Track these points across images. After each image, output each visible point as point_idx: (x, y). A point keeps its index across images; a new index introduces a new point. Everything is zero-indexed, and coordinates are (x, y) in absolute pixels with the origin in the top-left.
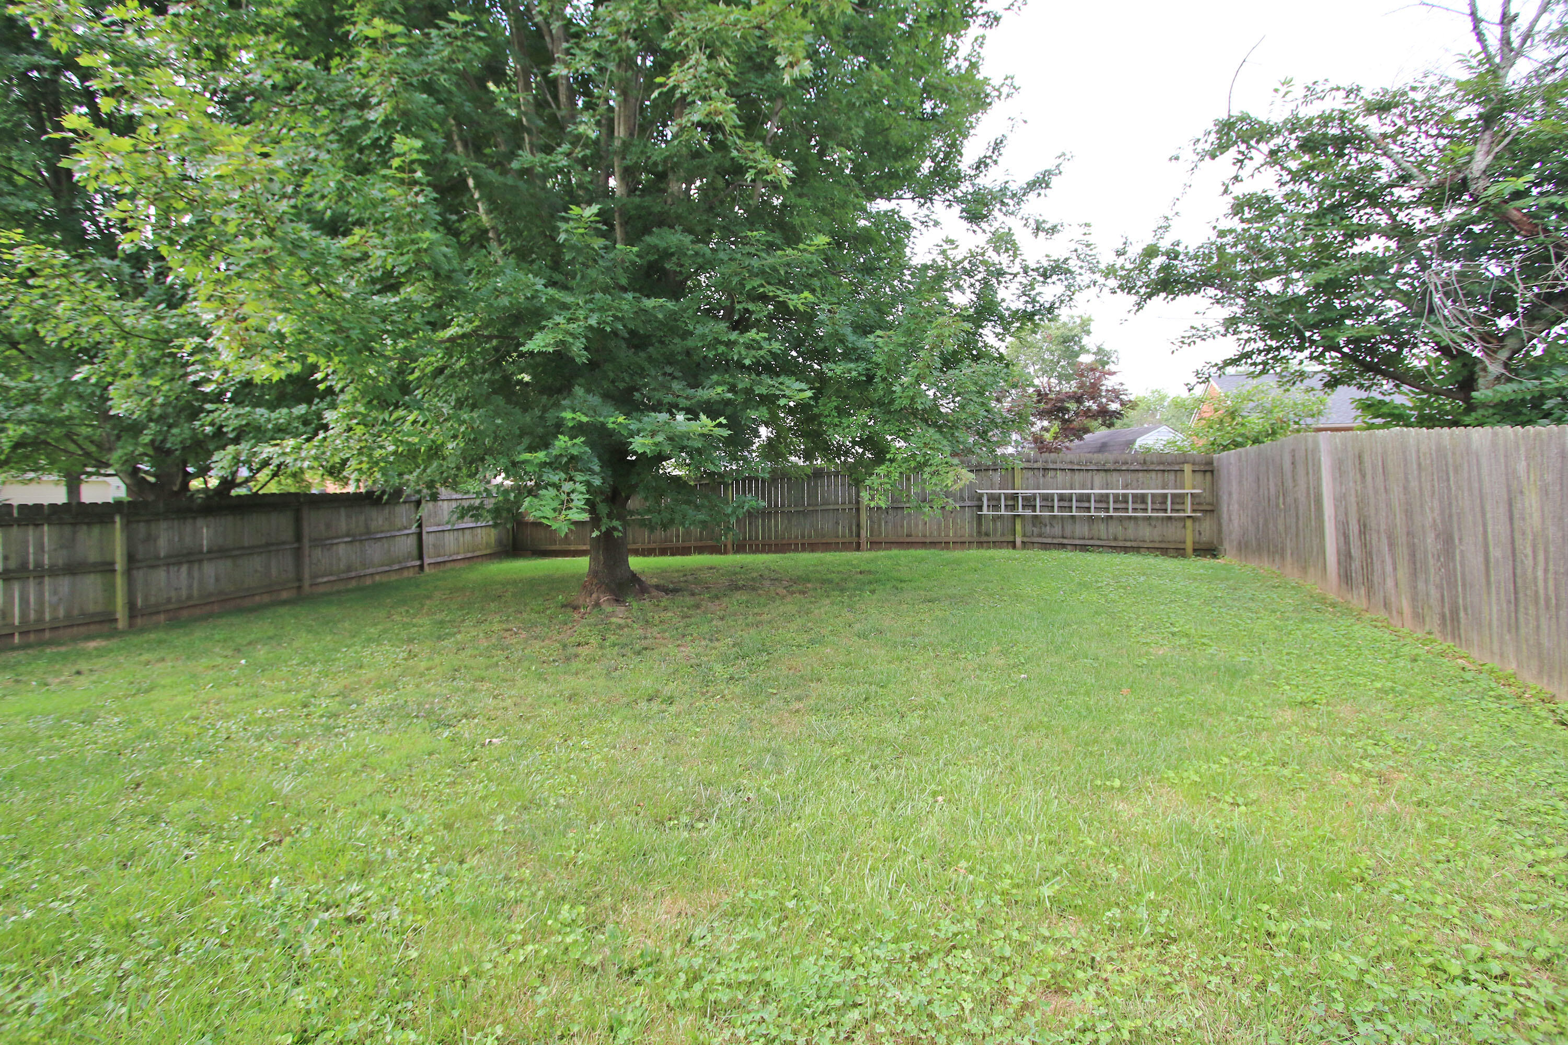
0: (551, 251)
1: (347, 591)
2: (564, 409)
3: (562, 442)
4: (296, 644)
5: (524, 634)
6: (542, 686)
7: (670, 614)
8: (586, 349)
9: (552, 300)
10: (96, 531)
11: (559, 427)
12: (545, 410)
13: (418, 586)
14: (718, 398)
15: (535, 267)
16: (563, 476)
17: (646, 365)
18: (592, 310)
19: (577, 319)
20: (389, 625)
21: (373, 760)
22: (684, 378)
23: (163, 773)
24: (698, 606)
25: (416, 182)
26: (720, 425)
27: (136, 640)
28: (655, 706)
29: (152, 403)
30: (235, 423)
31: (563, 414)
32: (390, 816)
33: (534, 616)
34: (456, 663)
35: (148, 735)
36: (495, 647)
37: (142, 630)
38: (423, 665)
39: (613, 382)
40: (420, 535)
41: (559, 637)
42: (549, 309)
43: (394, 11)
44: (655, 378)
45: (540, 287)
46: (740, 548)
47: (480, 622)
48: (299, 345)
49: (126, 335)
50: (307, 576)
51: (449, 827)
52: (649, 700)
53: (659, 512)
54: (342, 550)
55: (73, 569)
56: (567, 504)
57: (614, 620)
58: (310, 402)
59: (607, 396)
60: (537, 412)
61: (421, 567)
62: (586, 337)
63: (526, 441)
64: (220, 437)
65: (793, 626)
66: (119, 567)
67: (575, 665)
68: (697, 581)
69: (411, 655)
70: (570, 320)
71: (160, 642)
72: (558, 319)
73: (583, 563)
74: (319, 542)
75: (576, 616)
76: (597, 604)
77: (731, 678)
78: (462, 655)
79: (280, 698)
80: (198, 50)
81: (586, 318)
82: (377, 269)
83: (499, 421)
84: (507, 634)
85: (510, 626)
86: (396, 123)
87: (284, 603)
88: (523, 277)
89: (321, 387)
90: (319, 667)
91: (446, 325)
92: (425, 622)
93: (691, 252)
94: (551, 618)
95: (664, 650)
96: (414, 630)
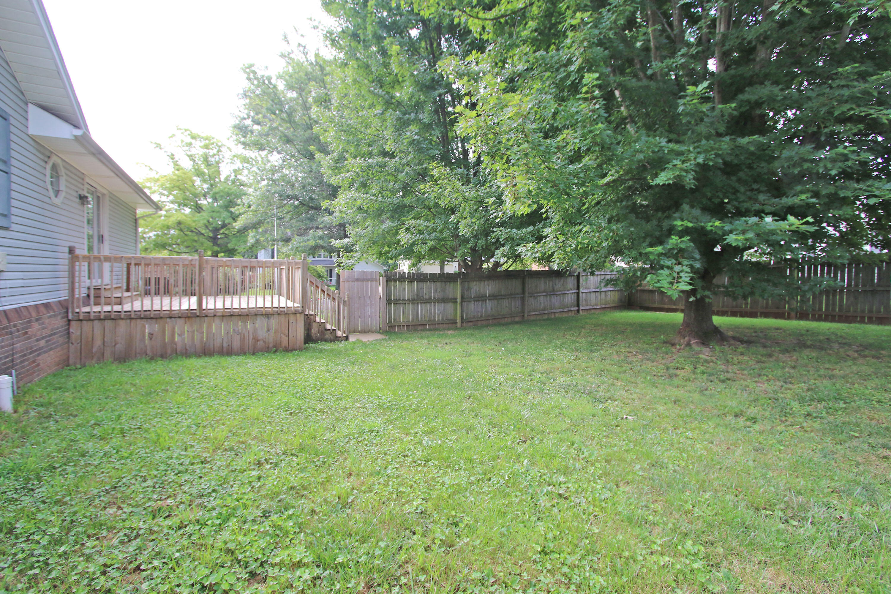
0: (667, 120)
1: (544, 320)
2: (675, 219)
3: (674, 239)
4: (524, 344)
5: (640, 356)
6: (655, 390)
7: (746, 358)
8: (694, 179)
9: (671, 151)
10: (452, 284)
11: (671, 231)
12: (659, 220)
13: (577, 321)
14: (801, 203)
15: (658, 132)
16: (674, 261)
17: (737, 185)
18: (699, 153)
19: (689, 160)
20: (565, 340)
21: (564, 411)
22: (768, 191)
23: (478, 394)
24: (770, 356)
25: (593, 98)
26: (807, 223)
27: (463, 332)
28: (741, 421)
29: (473, 230)
30: (503, 237)
31: (675, 223)
32: (576, 445)
33: (645, 346)
34: (602, 367)
35: (471, 376)
36: (623, 361)
37: (465, 329)
38: (584, 365)
39: (710, 199)
40: (578, 294)
41: (663, 362)
42: (669, 157)
43: (586, 6)
44: (744, 194)
45: (663, 144)
46: (802, 316)
47: (612, 346)
48: (537, 195)
49: (466, 200)
50: (526, 311)
51: (608, 461)
52: (736, 416)
53: (742, 287)
54: (541, 299)
55: (444, 300)
56: (677, 279)
57: (701, 356)
58: (534, 225)
59: (705, 209)
60: (655, 222)
61: (578, 311)
62: (695, 171)
63: (648, 240)
64: (498, 244)
65: (870, 384)
66: (459, 300)
67: (676, 381)
68: (766, 337)
69: (577, 358)
70: (683, 162)
71: (472, 335)
72: (675, 162)
73: (679, 317)
74: (533, 295)
75: (674, 350)
76: (688, 344)
77: (809, 415)
78: (605, 363)
79: (519, 369)
80: (496, 64)
81: (695, 159)
82: (571, 151)
83: (632, 229)
84: (629, 355)
85: (631, 350)
86: (583, 68)
87: (517, 323)
88: (653, 140)
89: (544, 216)
90: (534, 357)
91: (604, 175)
92: (583, 342)
93: (779, 98)
94: (657, 349)
95: (745, 383)
96: (578, 345)
